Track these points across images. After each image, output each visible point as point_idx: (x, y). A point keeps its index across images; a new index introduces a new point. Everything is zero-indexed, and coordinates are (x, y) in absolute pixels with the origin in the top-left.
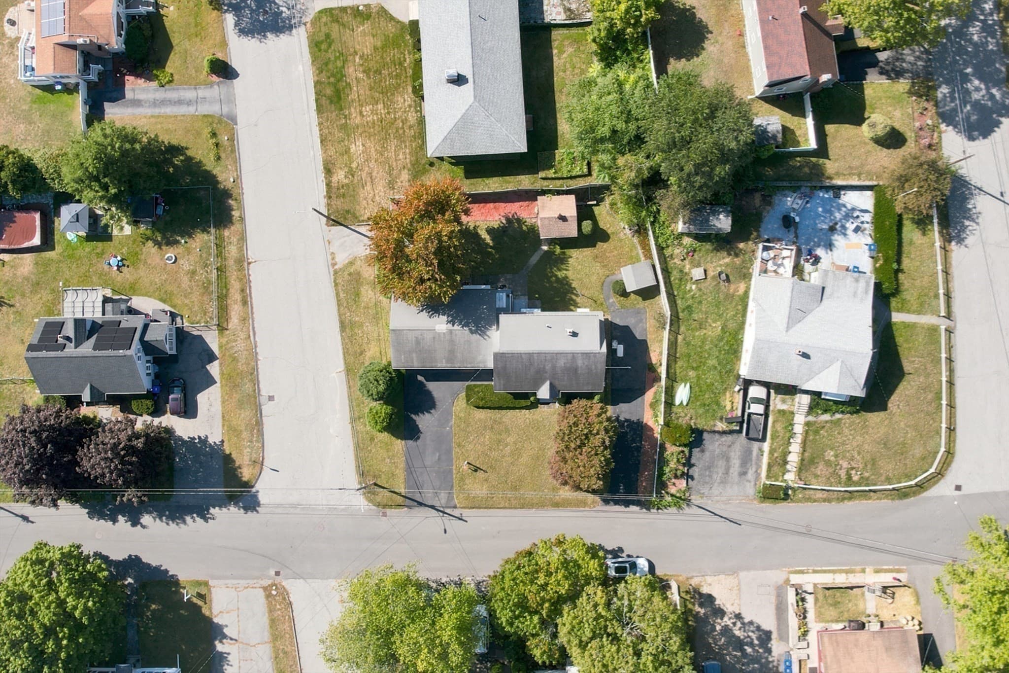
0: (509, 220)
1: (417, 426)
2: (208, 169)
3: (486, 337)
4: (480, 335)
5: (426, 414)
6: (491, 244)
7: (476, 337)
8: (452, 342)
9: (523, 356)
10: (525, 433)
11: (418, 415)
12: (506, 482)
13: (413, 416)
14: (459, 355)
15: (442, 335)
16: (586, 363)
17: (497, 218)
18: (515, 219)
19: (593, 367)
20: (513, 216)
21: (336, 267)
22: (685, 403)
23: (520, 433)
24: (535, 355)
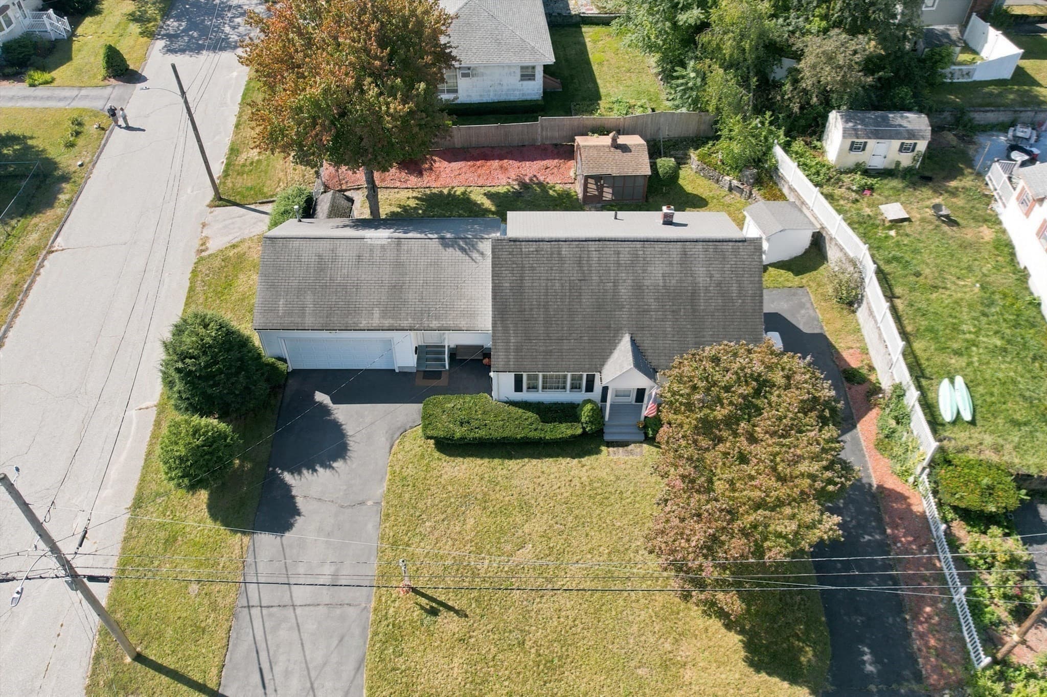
0: (524, 185)
1: (293, 497)
2: (50, 156)
3: (475, 255)
4: (463, 250)
5: (320, 470)
6: (493, 209)
7: (453, 254)
8: (398, 265)
9: (565, 250)
10: (570, 510)
11: (300, 473)
12: (522, 644)
13: (287, 477)
14: (411, 296)
15: (377, 253)
16: (717, 276)
17: (504, 182)
18: (537, 184)
19: (734, 288)
20: (531, 180)
21: (204, 254)
22: (967, 416)
23: (558, 509)
24: (593, 246)
